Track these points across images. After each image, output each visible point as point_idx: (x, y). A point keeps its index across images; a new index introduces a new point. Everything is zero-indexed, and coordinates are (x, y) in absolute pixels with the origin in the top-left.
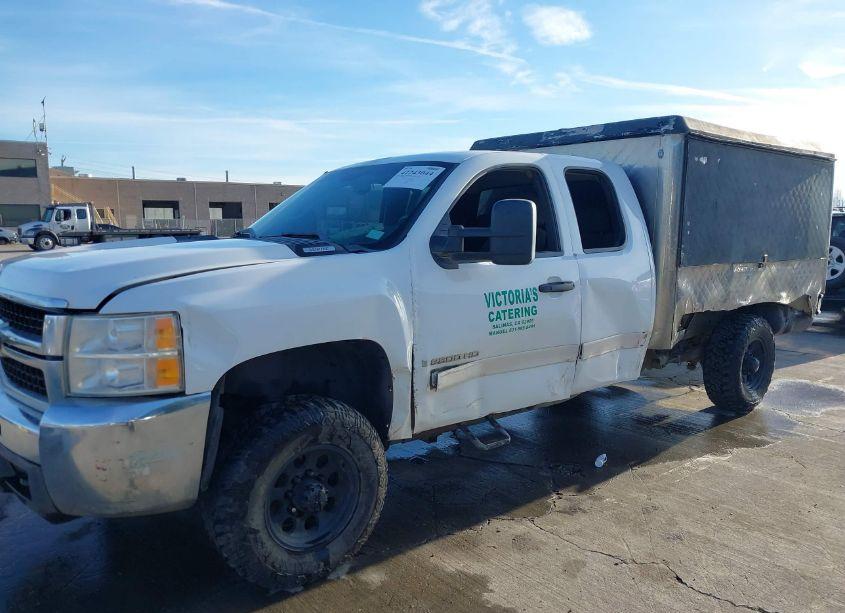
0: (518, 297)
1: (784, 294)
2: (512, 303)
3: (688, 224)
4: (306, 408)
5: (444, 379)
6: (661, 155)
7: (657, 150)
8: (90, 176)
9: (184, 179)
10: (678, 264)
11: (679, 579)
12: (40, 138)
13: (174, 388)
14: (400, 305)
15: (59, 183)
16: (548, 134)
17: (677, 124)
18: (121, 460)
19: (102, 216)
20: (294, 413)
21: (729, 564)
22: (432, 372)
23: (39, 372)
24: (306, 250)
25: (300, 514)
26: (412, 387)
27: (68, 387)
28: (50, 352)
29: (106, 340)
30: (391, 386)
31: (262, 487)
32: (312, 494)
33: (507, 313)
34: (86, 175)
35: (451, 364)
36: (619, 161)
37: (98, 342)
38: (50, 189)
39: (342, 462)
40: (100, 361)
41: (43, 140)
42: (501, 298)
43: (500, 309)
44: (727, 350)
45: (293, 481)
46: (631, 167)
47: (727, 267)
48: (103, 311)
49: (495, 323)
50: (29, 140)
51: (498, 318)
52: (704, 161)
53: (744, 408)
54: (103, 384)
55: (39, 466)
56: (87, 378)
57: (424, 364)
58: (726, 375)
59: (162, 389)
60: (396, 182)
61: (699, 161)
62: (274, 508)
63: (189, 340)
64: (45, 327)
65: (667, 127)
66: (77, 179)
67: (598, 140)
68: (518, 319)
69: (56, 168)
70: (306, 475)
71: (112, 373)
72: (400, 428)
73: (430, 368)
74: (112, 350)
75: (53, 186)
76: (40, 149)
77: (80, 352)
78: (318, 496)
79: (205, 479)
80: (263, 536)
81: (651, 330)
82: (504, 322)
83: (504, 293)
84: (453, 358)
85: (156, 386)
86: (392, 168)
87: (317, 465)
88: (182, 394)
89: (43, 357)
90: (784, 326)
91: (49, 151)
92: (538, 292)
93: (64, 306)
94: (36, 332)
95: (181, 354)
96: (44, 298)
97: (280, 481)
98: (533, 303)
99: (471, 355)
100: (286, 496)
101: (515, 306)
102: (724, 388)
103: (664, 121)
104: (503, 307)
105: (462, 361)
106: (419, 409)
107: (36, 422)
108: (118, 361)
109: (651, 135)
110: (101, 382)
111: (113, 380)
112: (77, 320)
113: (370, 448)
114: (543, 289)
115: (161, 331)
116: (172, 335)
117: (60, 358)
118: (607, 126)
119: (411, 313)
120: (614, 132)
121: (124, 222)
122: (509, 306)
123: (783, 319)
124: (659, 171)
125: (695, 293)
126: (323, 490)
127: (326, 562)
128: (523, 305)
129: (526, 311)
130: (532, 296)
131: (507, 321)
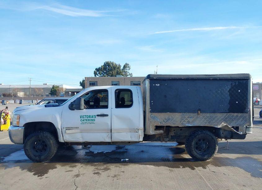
0: (90, 117)
3: (152, 101)
5: (67, 132)
10: (150, 112)
11: (78, 177)
30: (57, 131)
42: (85, 117)
43: (84, 119)
49: (82, 122)
51: (83, 120)
61: (155, 85)
68: (89, 121)
73: (65, 129)
83: (86, 116)
84: (71, 128)
88: (19, 126)
92: (96, 116)
95: (19, 121)
99: (76, 128)
101: (88, 118)
104: (85, 118)
105: (74, 129)
114: (98, 116)
119: (61, 118)
127: (40, 159)
128: (91, 119)
129: (92, 120)
130: (94, 117)
131: (86, 121)
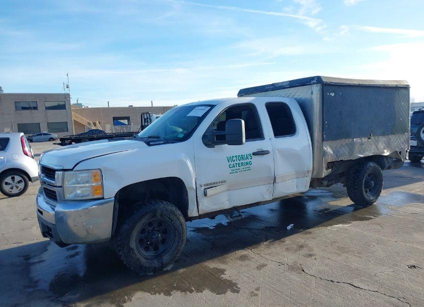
0: (242, 158)
1: (385, 151)
2: (240, 160)
3: (326, 122)
4: (151, 203)
5: (209, 192)
6: (312, 93)
7: (310, 92)
8: (89, 107)
9: (132, 106)
10: (323, 140)
11: (303, 270)
12: (67, 91)
13: (100, 196)
14: (189, 164)
15: (76, 111)
16: (268, 86)
17: (318, 80)
18: (82, 223)
19: (95, 125)
20: (146, 205)
21: (327, 265)
22: (205, 189)
23: (55, 192)
24: (151, 143)
25: (151, 244)
26: (196, 195)
27: (64, 197)
28: (58, 185)
29: (77, 180)
30: (187, 195)
31: (135, 234)
32: (155, 236)
33: (238, 165)
34: (87, 107)
35: (213, 186)
36: (296, 97)
37: (74, 180)
38: (71, 114)
39: (167, 224)
40: (75, 187)
41: (68, 92)
42: (234, 158)
43: (234, 163)
44: (356, 177)
45: (148, 231)
46: (301, 99)
47: (351, 140)
48: (74, 169)
49: (232, 168)
50: (62, 93)
51: (234, 166)
52: (333, 94)
53: (367, 204)
54: (76, 195)
55: (55, 225)
56: (70, 193)
57: (201, 186)
58: (356, 189)
59: (96, 197)
60: (192, 114)
61: (330, 95)
62: (141, 241)
63: (105, 179)
64: (56, 176)
65: (313, 81)
66: (83, 109)
67: (287, 88)
68: (243, 167)
69: (74, 104)
70: (153, 229)
71: (79, 192)
72: (193, 212)
73: (203, 188)
74: (79, 183)
75: (73, 113)
76: (67, 96)
77: (67, 184)
78: (157, 237)
79: (114, 230)
80: (136, 251)
81: (311, 169)
82: (236, 168)
83: (236, 156)
84: (214, 183)
85: (93, 196)
86: (191, 108)
87: (158, 226)
88: (103, 198)
89: (56, 187)
90: (387, 165)
91: (71, 97)
92: (252, 155)
93: (62, 168)
94: (53, 178)
95: (102, 184)
96: (56, 166)
97: (143, 231)
98: (250, 160)
99: (222, 182)
100: (145, 237)
101: (241, 161)
102: (356, 195)
103: (312, 78)
104: (236, 162)
105: (218, 184)
106: (200, 204)
107: (54, 209)
108: (80, 187)
109: (308, 85)
110: (75, 195)
111: (79, 194)
112: (66, 173)
113: (178, 219)
114: (254, 154)
115: (95, 176)
116: (99, 177)
117: (61, 187)
118: (290, 81)
119: (194, 166)
120: (294, 84)
121: (104, 127)
122: (238, 162)
123: (387, 162)
124: (312, 100)
125: (334, 152)
126: (160, 235)
127: (162, 264)
128: (245, 161)
129: (247, 164)
130: (249, 157)
131: (238, 168)
